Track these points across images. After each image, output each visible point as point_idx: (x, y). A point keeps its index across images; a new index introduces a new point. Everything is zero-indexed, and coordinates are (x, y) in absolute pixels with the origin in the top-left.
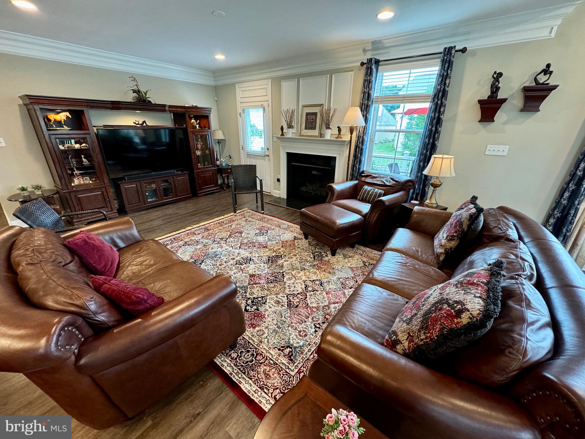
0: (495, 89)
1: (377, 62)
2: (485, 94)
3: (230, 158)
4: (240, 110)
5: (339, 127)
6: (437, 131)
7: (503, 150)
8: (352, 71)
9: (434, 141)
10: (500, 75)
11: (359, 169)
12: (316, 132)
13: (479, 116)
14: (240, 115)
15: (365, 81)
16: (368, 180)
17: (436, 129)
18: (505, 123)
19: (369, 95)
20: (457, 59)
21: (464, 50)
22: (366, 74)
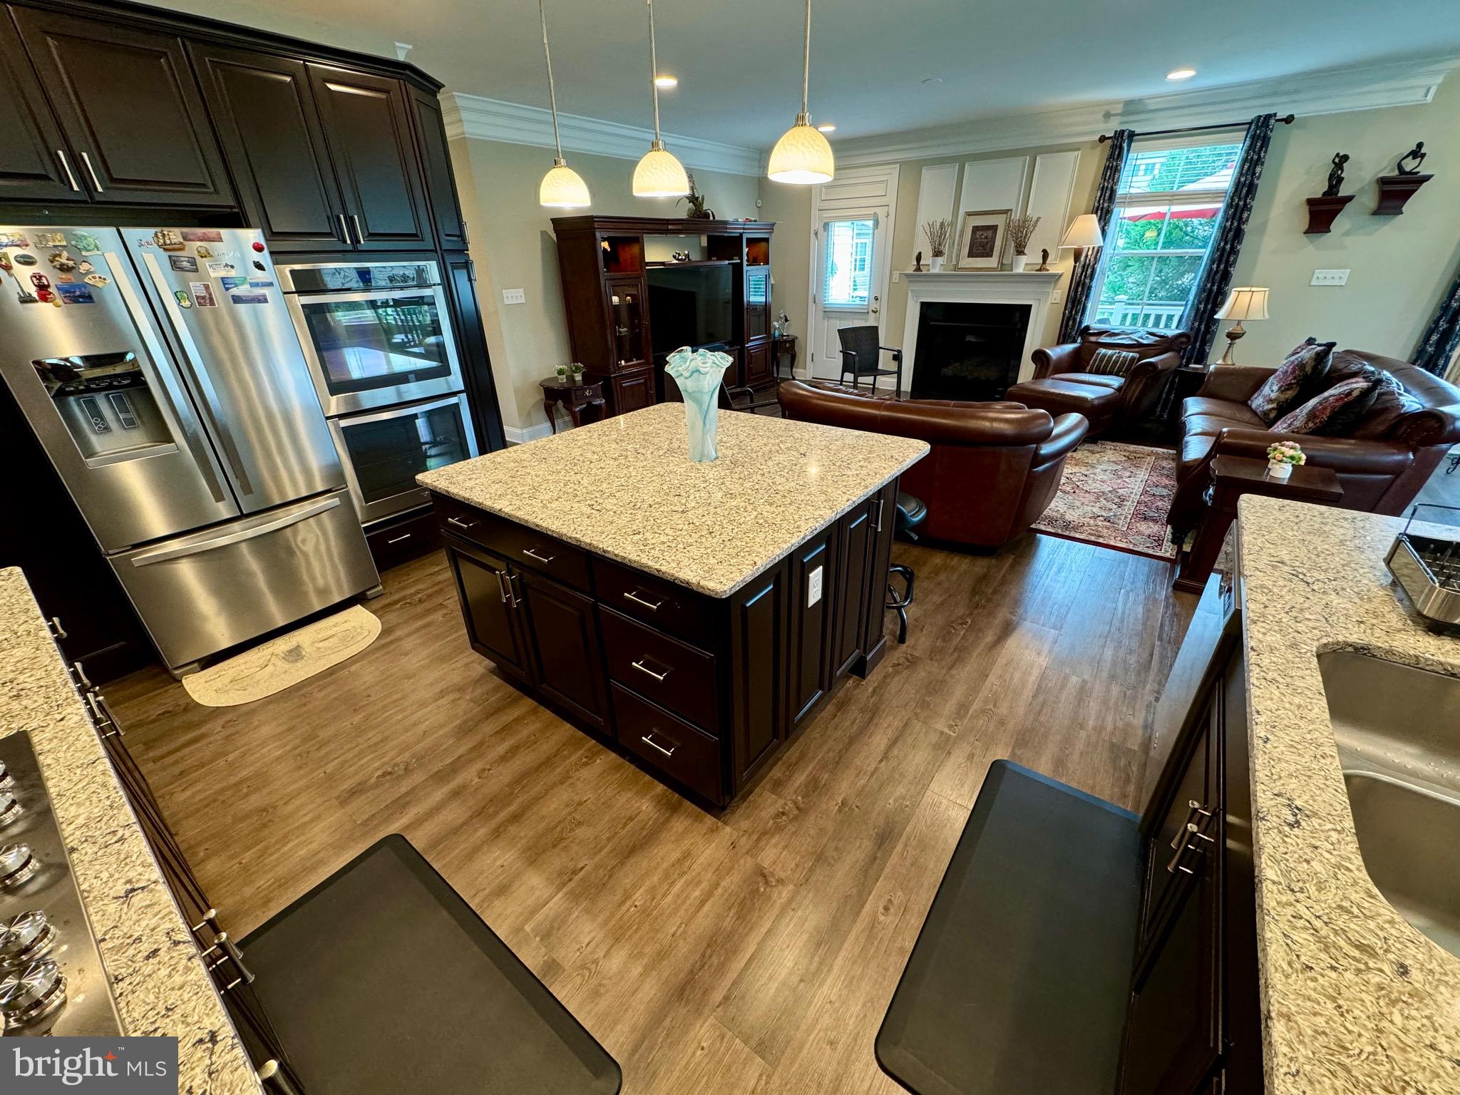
0: (1335, 180)
1: (1132, 135)
2: (1318, 188)
3: (786, 320)
4: (816, 225)
5: (1045, 252)
6: (1234, 251)
7: (1339, 276)
8: (1079, 149)
9: (1226, 268)
10: (1345, 158)
11: (1081, 322)
12: (992, 262)
13: (1305, 224)
14: (816, 234)
15: (1106, 168)
16: (1104, 339)
17: (1233, 247)
18: (1347, 233)
19: (1113, 192)
20: (1278, 134)
21: (1289, 120)
22: (1111, 157)
